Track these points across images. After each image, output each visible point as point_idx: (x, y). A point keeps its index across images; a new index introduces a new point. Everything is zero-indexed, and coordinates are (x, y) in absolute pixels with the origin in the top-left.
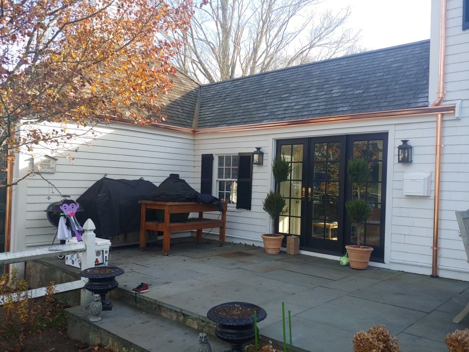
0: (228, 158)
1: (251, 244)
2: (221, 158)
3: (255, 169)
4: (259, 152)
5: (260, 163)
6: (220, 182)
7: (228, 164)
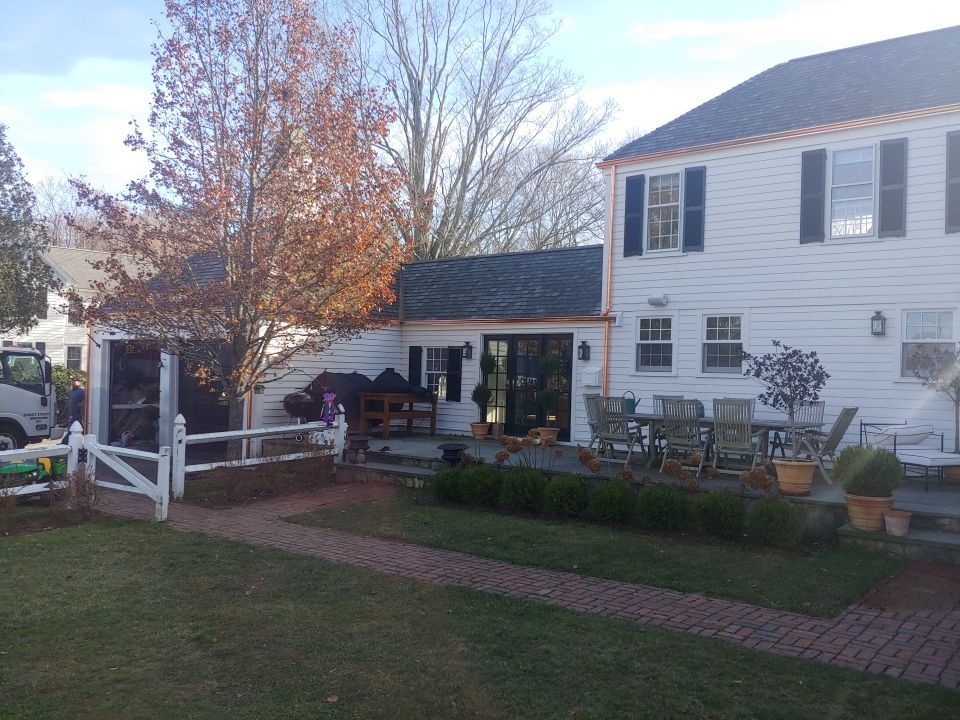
0: (437, 350)
1: (460, 434)
2: (429, 350)
3: (465, 362)
4: (468, 346)
5: (469, 356)
6: (429, 374)
7: (437, 356)
